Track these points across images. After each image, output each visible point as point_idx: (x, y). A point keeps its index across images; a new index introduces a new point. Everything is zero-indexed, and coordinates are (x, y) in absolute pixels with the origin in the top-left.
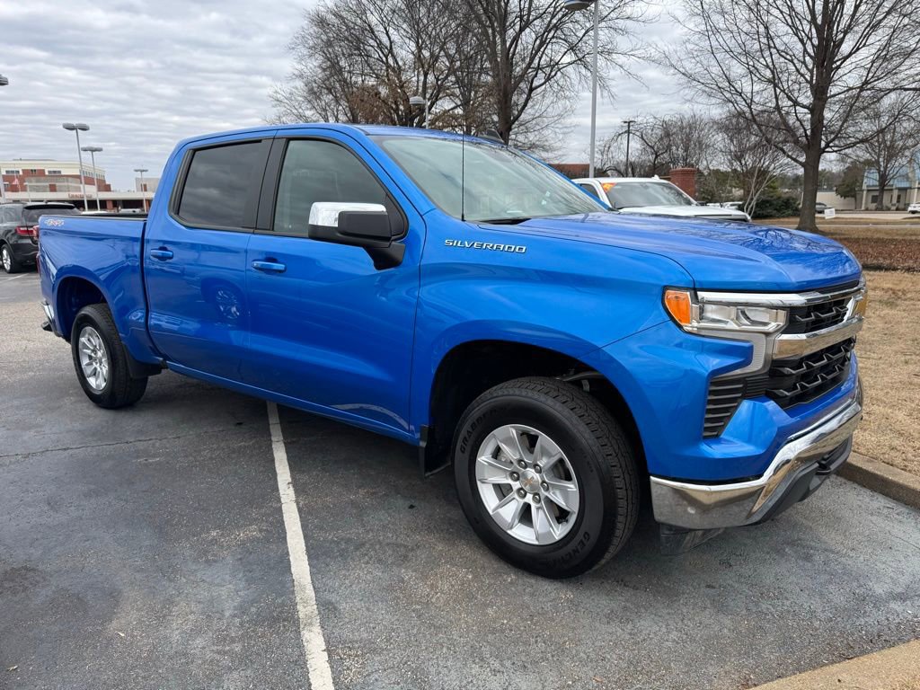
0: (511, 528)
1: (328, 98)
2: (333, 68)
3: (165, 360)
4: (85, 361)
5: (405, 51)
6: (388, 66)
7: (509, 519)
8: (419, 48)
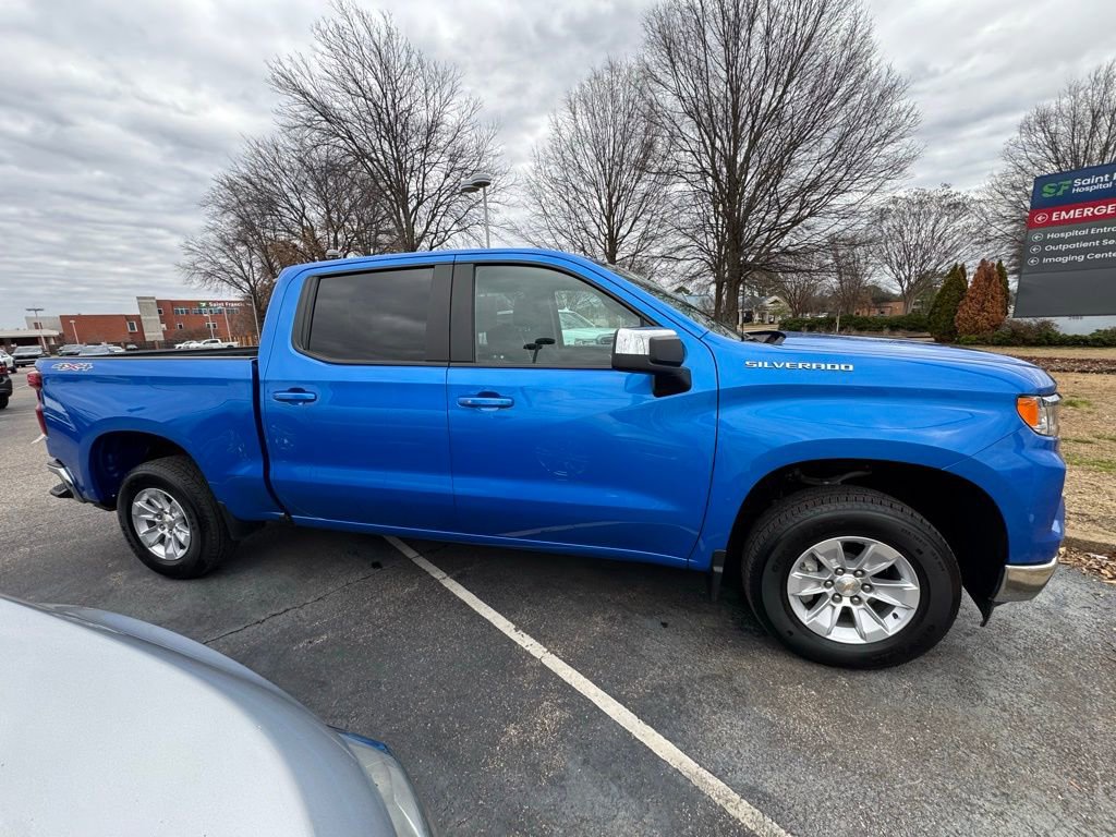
0: (829, 633)
1: (242, 249)
2: (247, 224)
3: (287, 513)
4: (142, 529)
5: (315, 215)
6: (303, 227)
7: (828, 625)
8: (329, 212)
